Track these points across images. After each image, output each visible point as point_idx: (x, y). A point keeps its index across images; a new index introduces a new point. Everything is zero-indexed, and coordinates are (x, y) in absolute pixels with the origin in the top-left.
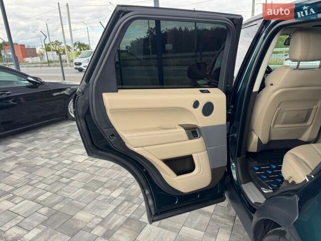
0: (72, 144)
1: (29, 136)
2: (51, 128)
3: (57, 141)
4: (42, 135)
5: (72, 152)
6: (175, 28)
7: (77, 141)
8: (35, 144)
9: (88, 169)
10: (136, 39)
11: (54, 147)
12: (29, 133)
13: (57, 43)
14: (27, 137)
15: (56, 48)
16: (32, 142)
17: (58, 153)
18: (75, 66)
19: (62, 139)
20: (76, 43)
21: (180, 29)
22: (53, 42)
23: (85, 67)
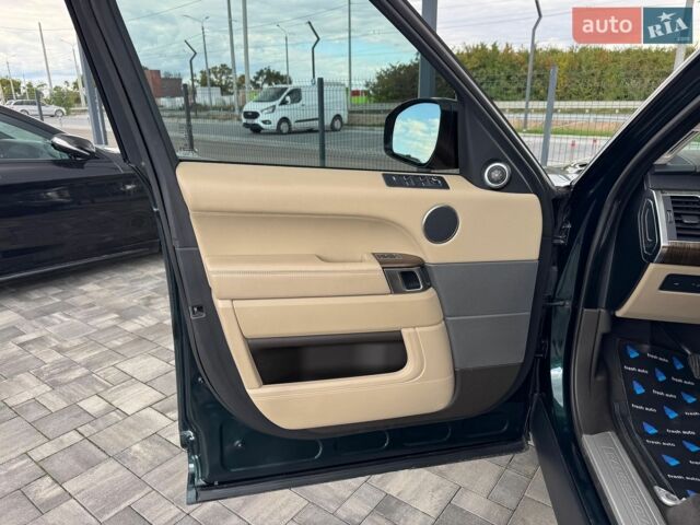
0: (139, 338)
1: (51, 296)
2: (117, 274)
3: (109, 320)
4: (86, 293)
5: (128, 367)
6: (482, 45)
7: (159, 327)
8: (47, 324)
9: (137, 447)
10: (390, 67)
11: (91, 341)
12: (56, 286)
13: (224, 69)
14: (46, 298)
15: (221, 80)
16: (47, 314)
17: (87, 367)
18: (244, 120)
19: (125, 315)
20: (262, 71)
21: (494, 46)
22: (216, 68)
23: (264, 122)
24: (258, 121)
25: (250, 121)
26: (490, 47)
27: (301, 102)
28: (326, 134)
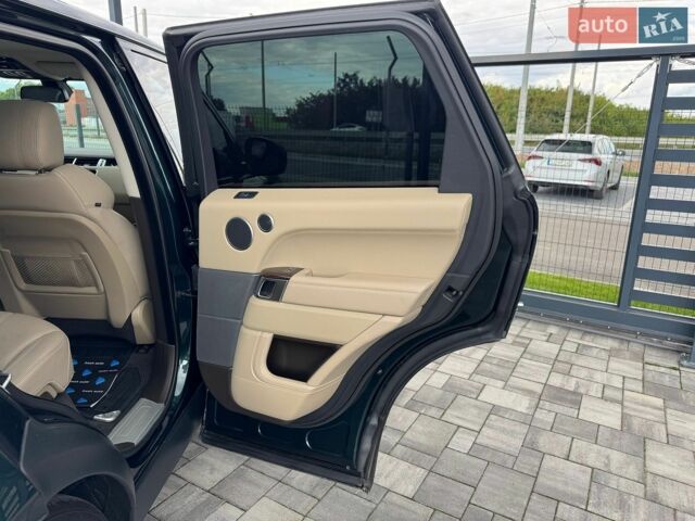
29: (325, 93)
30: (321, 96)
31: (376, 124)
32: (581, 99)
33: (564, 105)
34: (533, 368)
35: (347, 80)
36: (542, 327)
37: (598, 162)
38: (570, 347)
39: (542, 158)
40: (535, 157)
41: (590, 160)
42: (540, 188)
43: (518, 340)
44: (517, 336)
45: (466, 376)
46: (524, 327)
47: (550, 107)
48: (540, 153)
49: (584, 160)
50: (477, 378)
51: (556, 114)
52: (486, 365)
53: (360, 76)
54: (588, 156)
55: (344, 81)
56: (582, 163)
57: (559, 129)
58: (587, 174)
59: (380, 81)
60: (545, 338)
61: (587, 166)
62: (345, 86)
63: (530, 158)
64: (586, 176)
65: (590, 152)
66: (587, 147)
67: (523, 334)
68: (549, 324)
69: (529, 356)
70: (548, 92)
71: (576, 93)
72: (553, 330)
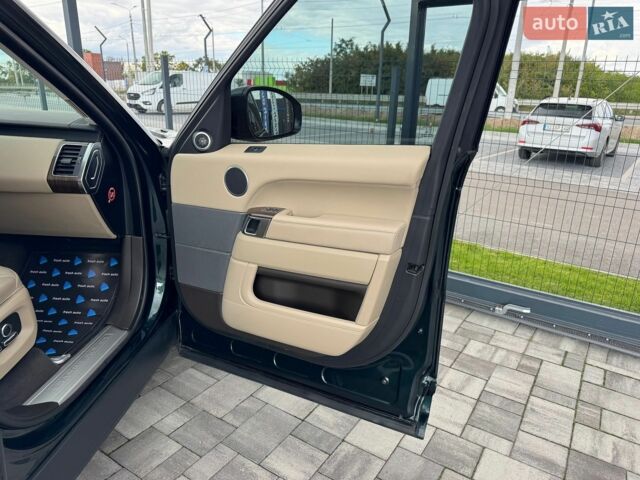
23: (145, 103)
24: (138, 102)
25: (133, 102)
26: (394, 46)
27: (182, 87)
28: (174, 116)
29: (322, 57)
30: (318, 61)
31: (370, 88)
32: (572, 65)
33: (555, 70)
34: (550, 415)
35: (344, 45)
36: (552, 340)
37: (597, 128)
38: (594, 376)
39: (537, 122)
40: (528, 122)
41: (589, 126)
42: (534, 155)
43: (525, 362)
44: (523, 355)
45: (458, 431)
46: (530, 340)
47: (540, 73)
48: (534, 118)
49: (582, 126)
50: (473, 433)
51: (546, 80)
52: (485, 410)
53: (355, 42)
54: (587, 122)
55: (340, 46)
56: (579, 129)
57: (549, 94)
58: (586, 140)
59: (375, 46)
60: (560, 360)
61: (585, 132)
62: (341, 51)
63: (524, 123)
64: (584, 143)
65: (589, 117)
66: (585, 111)
67: (530, 352)
68: (563, 336)
69: (541, 393)
70: (538, 58)
71: (567, 59)
72: (568, 345)
